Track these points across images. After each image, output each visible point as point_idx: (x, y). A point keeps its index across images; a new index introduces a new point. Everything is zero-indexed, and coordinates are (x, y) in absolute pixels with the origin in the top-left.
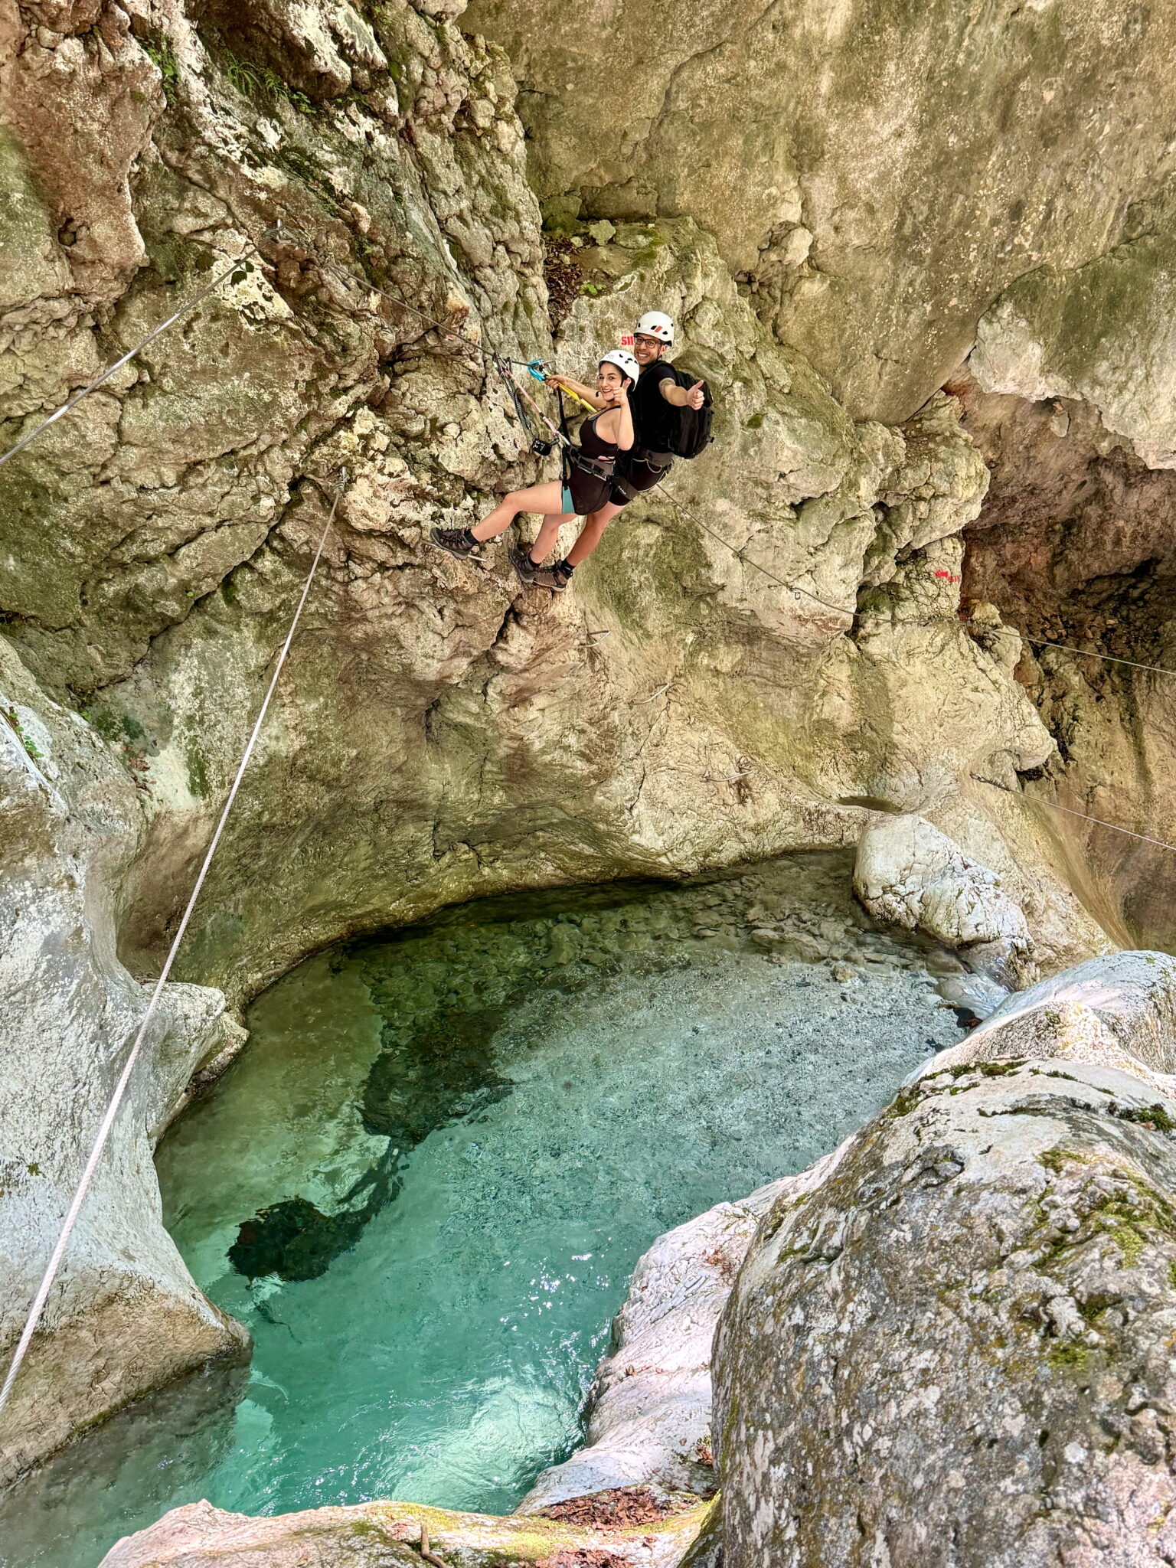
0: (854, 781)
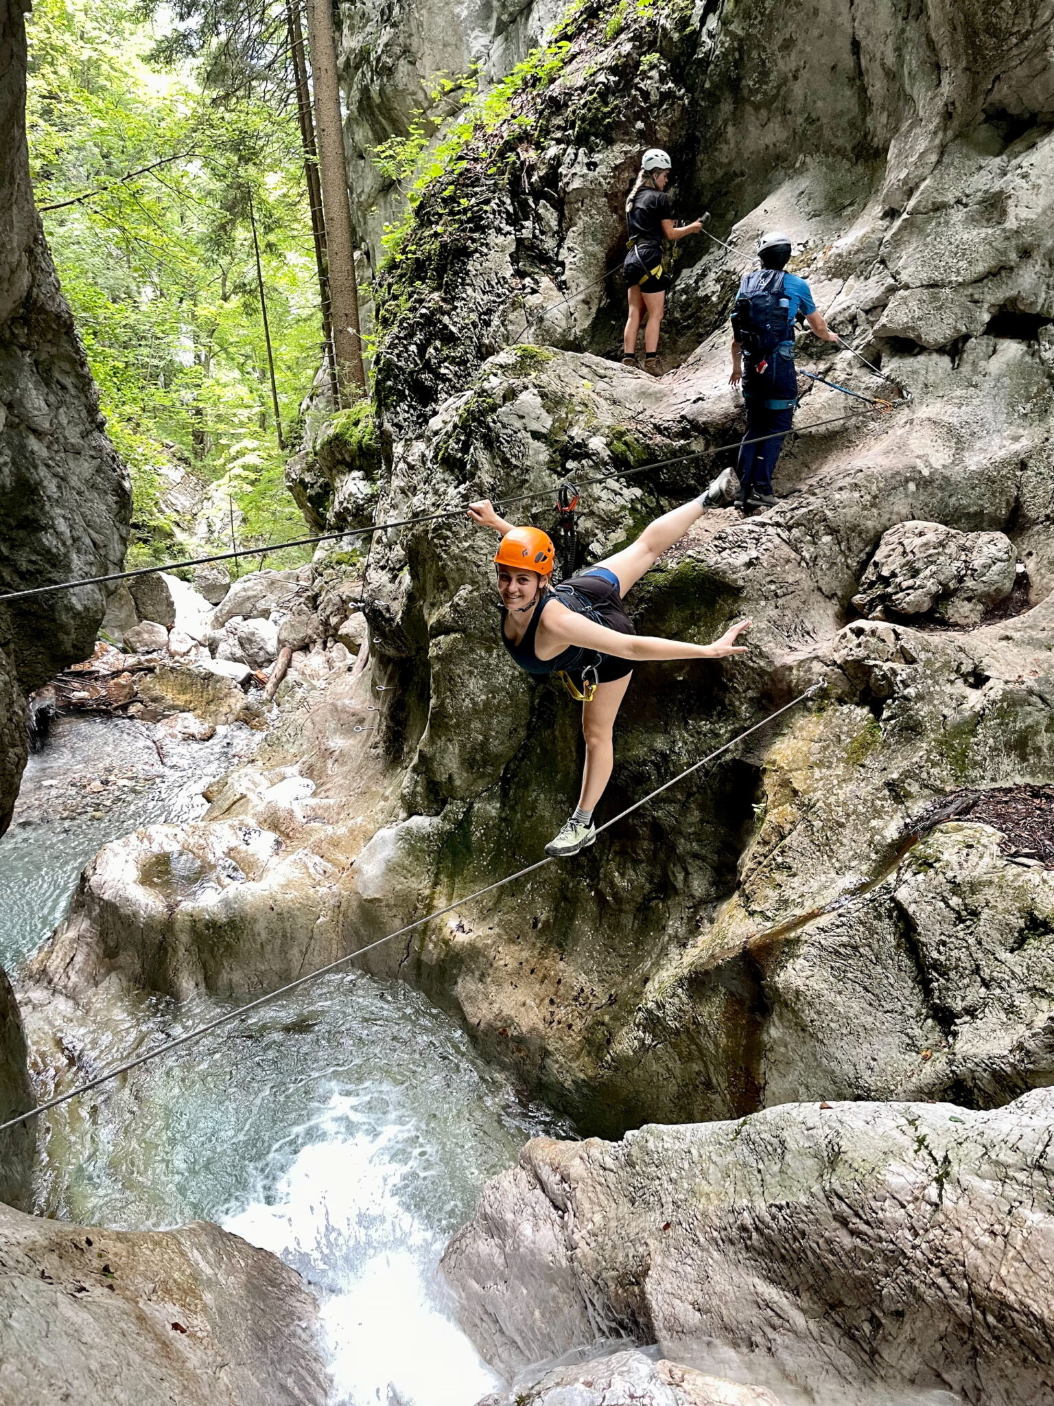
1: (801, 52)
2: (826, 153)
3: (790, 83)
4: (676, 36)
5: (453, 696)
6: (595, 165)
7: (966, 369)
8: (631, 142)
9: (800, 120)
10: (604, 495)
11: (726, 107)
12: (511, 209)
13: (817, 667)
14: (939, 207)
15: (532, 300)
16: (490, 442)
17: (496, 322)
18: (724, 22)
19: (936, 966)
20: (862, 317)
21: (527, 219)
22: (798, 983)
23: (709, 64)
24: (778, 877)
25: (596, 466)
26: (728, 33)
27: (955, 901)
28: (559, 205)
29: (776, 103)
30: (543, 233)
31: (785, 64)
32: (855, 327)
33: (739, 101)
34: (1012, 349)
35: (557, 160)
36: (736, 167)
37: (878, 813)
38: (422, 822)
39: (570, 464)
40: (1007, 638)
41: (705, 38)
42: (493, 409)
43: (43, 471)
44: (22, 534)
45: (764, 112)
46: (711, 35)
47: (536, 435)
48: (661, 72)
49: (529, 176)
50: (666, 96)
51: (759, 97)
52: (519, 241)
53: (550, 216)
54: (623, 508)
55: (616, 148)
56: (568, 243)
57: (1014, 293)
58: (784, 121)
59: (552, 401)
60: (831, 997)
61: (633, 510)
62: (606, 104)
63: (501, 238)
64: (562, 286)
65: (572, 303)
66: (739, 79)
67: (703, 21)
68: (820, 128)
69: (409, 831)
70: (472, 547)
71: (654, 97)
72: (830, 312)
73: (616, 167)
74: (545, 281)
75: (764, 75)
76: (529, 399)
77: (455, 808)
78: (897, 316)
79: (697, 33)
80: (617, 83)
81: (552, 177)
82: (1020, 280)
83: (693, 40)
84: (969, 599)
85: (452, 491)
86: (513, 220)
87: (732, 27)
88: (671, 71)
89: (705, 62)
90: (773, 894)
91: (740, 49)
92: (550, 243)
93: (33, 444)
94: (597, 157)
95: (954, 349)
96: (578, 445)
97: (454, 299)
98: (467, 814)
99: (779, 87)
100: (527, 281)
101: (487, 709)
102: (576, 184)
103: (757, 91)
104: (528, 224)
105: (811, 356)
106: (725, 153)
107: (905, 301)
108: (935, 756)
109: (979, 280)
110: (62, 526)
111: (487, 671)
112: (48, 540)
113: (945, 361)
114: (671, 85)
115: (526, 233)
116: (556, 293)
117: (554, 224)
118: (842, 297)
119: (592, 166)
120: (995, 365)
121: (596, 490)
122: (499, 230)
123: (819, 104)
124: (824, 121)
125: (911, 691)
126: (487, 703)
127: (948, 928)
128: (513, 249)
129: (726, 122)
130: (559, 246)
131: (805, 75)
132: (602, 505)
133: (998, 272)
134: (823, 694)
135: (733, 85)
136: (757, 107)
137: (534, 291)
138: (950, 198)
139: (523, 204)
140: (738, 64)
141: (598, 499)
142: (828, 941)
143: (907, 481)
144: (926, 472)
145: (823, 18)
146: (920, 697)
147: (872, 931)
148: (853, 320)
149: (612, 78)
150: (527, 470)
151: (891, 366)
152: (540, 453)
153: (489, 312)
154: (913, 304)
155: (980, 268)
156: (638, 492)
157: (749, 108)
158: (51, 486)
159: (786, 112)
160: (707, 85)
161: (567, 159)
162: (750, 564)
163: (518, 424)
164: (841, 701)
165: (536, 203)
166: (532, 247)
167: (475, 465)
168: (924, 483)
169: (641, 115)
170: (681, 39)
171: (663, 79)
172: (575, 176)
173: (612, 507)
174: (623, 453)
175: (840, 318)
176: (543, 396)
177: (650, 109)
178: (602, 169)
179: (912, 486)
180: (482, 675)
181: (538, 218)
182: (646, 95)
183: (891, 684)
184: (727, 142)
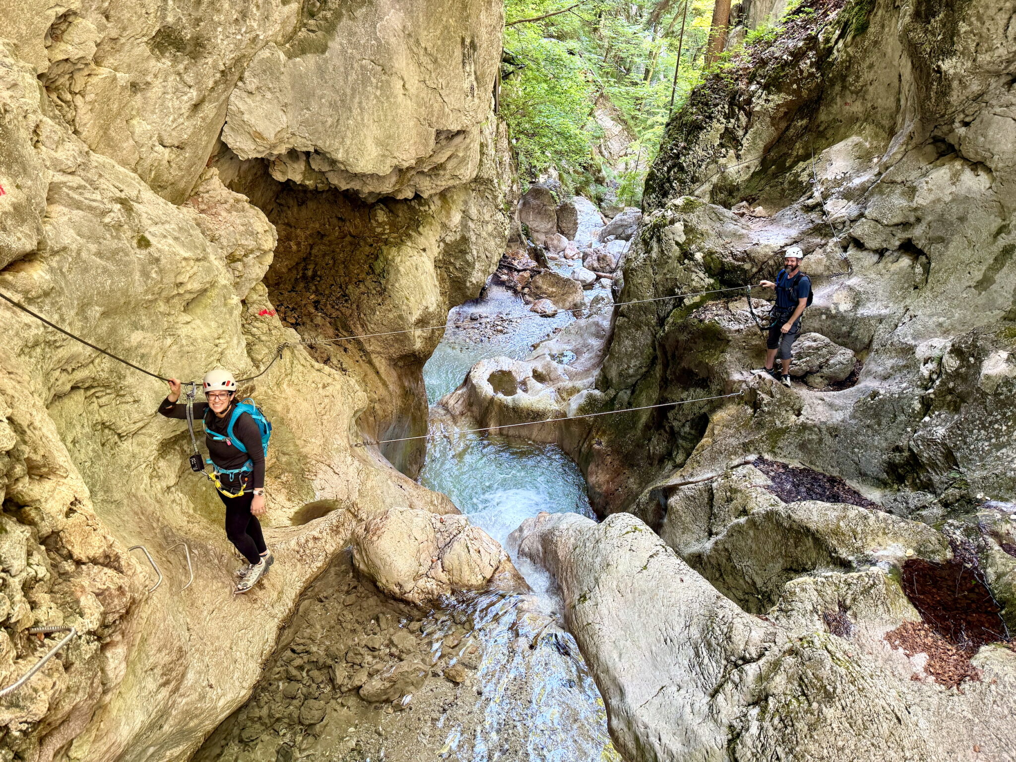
0: (289, 500)
1: (876, 72)
2: (876, 125)
3: (868, 86)
4: (822, 46)
5: (619, 345)
6: (769, 101)
7: (881, 265)
8: (789, 94)
9: (869, 105)
10: (696, 279)
11: (838, 88)
12: (727, 111)
13: (744, 386)
14: (893, 182)
15: (722, 161)
16: (659, 240)
17: (703, 167)
18: (846, 46)
19: (714, 514)
20: (848, 223)
21: (733, 118)
22: (673, 504)
23: (833, 65)
24: (695, 465)
25: (696, 265)
26: (846, 52)
27: (728, 494)
28: (749, 114)
29: (861, 93)
30: (738, 127)
31: (867, 76)
32: (844, 227)
33: (844, 88)
34: (905, 261)
35: (754, 92)
36: (839, 117)
37: (735, 453)
38: (597, 393)
39: (686, 261)
40: (822, 400)
41: (835, 51)
42: (665, 225)
43: (472, 233)
44: (460, 254)
45: (854, 96)
46: (838, 51)
47: (677, 243)
48: (811, 62)
49: (740, 96)
50: (811, 75)
51: (853, 88)
52: (726, 129)
53: (743, 119)
54: (703, 287)
55: (782, 95)
56: (748, 136)
57: (910, 236)
58: (862, 104)
59: (689, 230)
60: (681, 513)
61: (707, 289)
62: (783, 70)
63: (719, 125)
64: (738, 157)
65: (741, 166)
66: (846, 76)
67: (836, 42)
68: (876, 113)
69: (591, 395)
70: (641, 283)
71: (805, 74)
72: (835, 216)
73: (778, 105)
74: (732, 152)
75: (858, 77)
76: (679, 226)
77: (612, 392)
78: (858, 231)
79: (831, 48)
80: (791, 61)
81: (749, 102)
82: (914, 231)
83: (830, 51)
84: (822, 377)
85: (642, 255)
86: (727, 117)
87: (849, 49)
88: (817, 62)
89: (832, 64)
90: (691, 470)
91: (850, 61)
92: (741, 133)
93: (470, 223)
94: (771, 97)
95: (881, 253)
96: (691, 254)
97: (690, 149)
98: (615, 396)
99: (862, 86)
100: (723, 150)
101: (631, 356)
102: (757, 109)
103: (853, 85)
104: (732, 121)
105: (821, 234)
106: (835, 109)
107: (863, 224)
108: (764, 439)
109: (897, 225)
110: (475, 253)
111: (634, 339)
112: (469, 257)
113: (875, 258)
114: (814, 70)
115: (730, 126)
116: (734, 159)
117: (744, 124)
118: (843, 210)
119: (767, 101)
120: (894, 267)
121: (694, 276)
122: (719, 121)
123: (879, 100)
124: (879, 109)
125: (766, 409)
126: (631, 352)
127: (723, 503)
128: (722, 131)
129: (837, 94)
130: (744, 135)
131: (876, 84)
132: (694, 283)
133: (905, 225)
134: (741, 398)
135: (844, 78)
136: (852, 93)
137: (724, 156)
138: (899, 180)
139: (733, 111)
140: (848, 68)
141: (693, 280)
142: (689, 493)
143: (822, 313)
144: (834, 312)
145: (887, 59)
146: (769, 413)
147: (702, 495)
148: (844, 223)
149: (790, 58)
150: (669, 258)
151: (851, 252)
152: (676, 251)
153: (703, 160)
154: (866, 227)
155: (896, 220)
156: (712, 281)
157: (848, 92)
158: (473, 239)
159: (864, 99)
160: (830, 75)
161: (757, 95)
162: (738, 331)
163: (671, 236)
164: (746, 403)
165: (739, 111)
166: (732, 133)
167: (652, 248)
168: (830, 316)
169: (797, 81)
170: (824, 48)
171: (811, 66)
172: (758, 104)
173: (698, 285)
174: (710, 263)
175: (839, 220)
176: (685, 226)
177: (801, 79)
178: (772, 104)
179: (824, 317)
180: (631, 340)
181: (738, 119)
182: (802, 72)
183: (761, 404)
184: (836, 104)
